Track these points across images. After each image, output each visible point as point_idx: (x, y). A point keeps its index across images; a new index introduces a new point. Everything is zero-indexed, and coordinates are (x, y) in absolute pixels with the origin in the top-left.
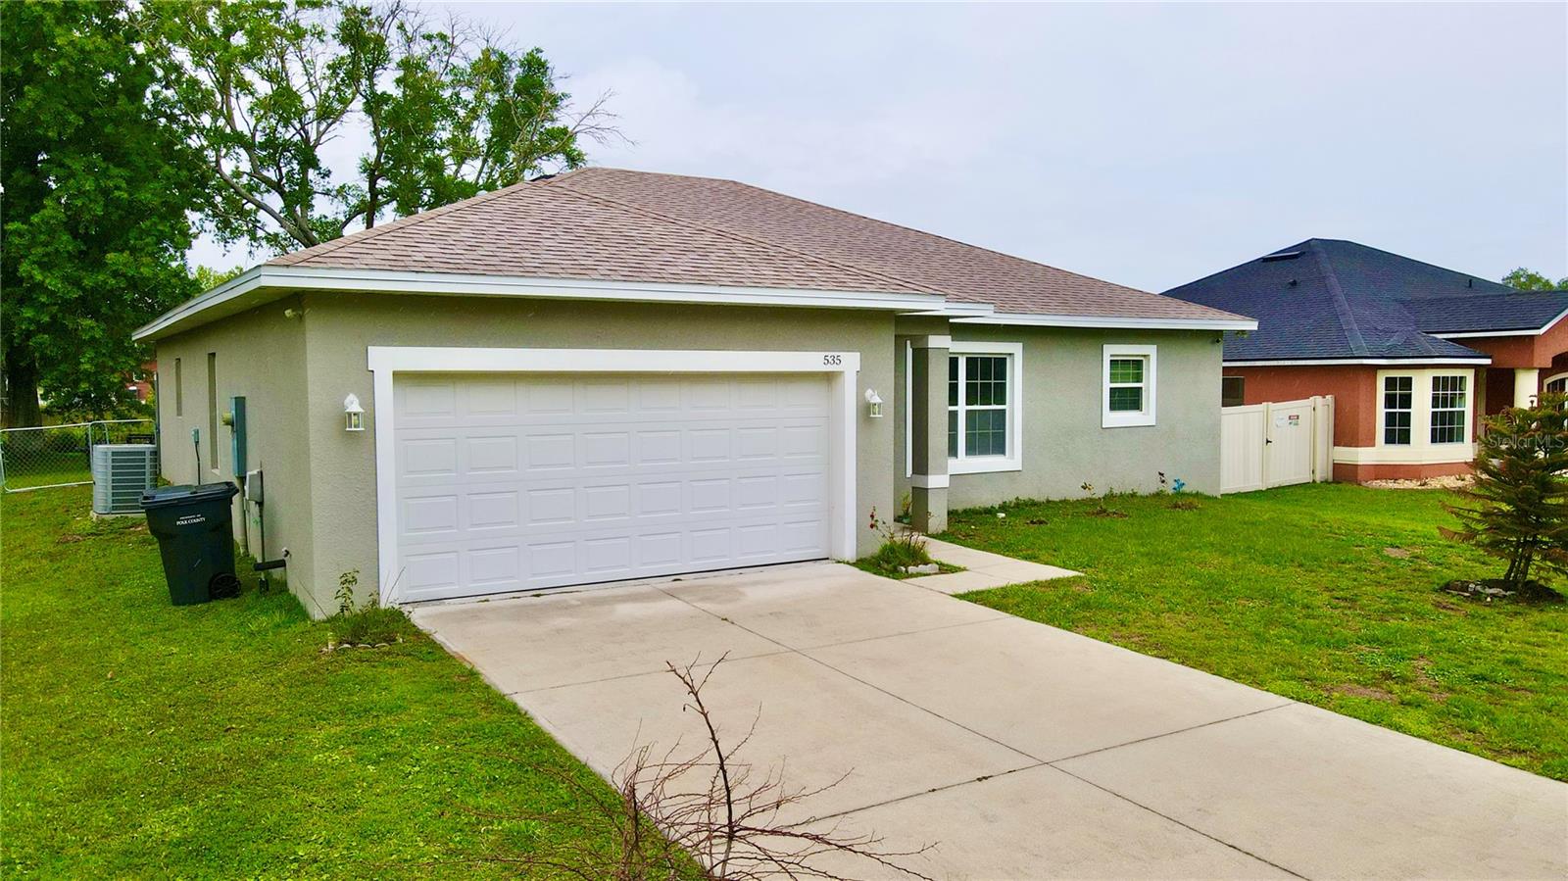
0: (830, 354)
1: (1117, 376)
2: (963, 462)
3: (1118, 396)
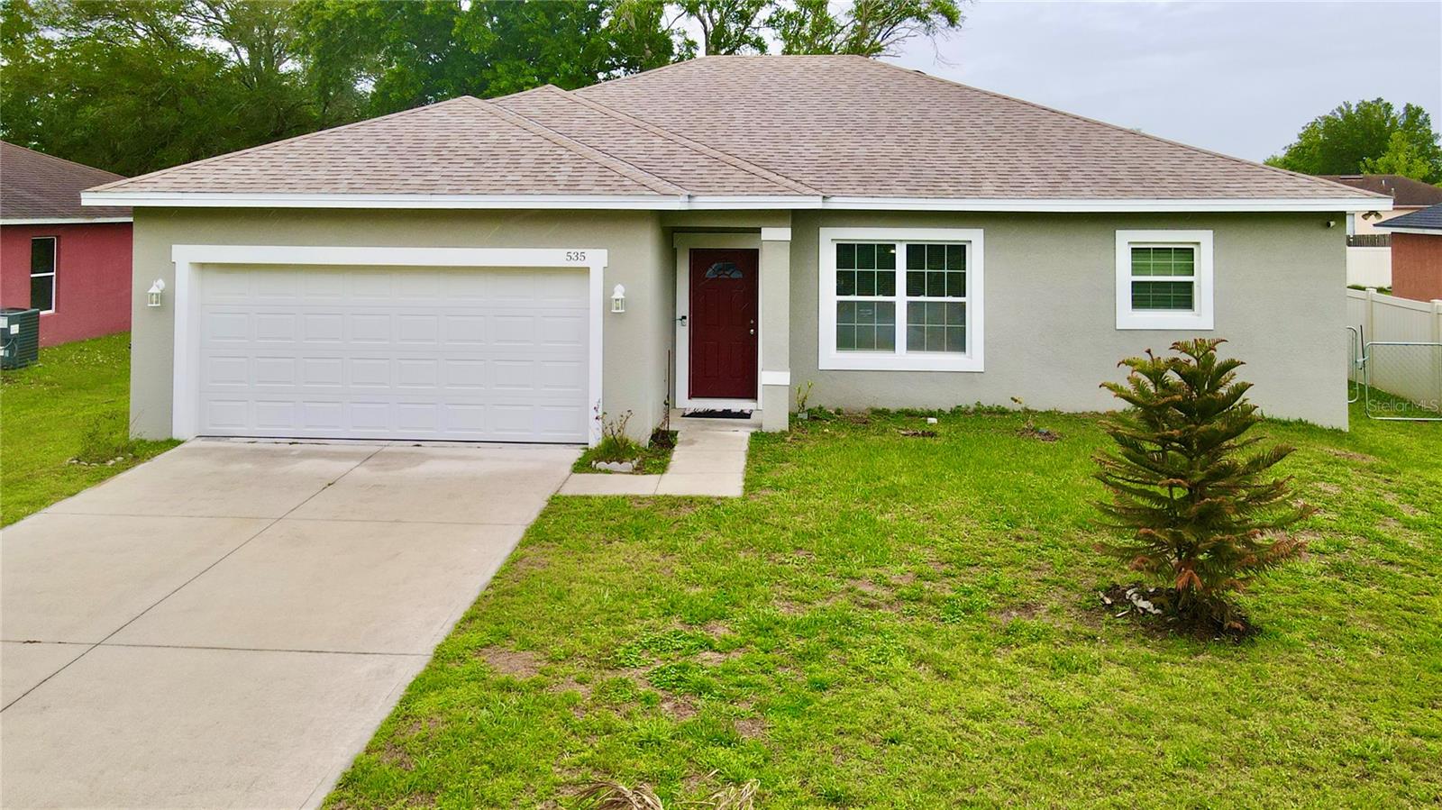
0: (573, 251)
1: (1147, 268)
2: (901, 358)
3: (1153, 292)
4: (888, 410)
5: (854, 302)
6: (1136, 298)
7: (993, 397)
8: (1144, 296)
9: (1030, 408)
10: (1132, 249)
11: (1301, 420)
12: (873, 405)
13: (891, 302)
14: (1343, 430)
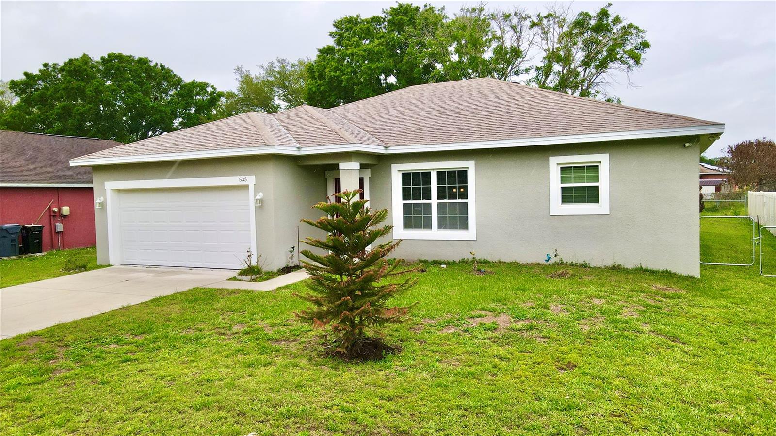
0: (242, 177)
1: (569, 179)
2: (435, 233)
3: (575, 193)
4: (427, 261)
5: (412, 203)
6: (565, 197)
7: (481, 254)
8: (568, 195)
9: (501, 261)
10: (561, 168)
11: (667, 270)
12: (420, 258)
13: (429, 203)
14: (696, 277)
